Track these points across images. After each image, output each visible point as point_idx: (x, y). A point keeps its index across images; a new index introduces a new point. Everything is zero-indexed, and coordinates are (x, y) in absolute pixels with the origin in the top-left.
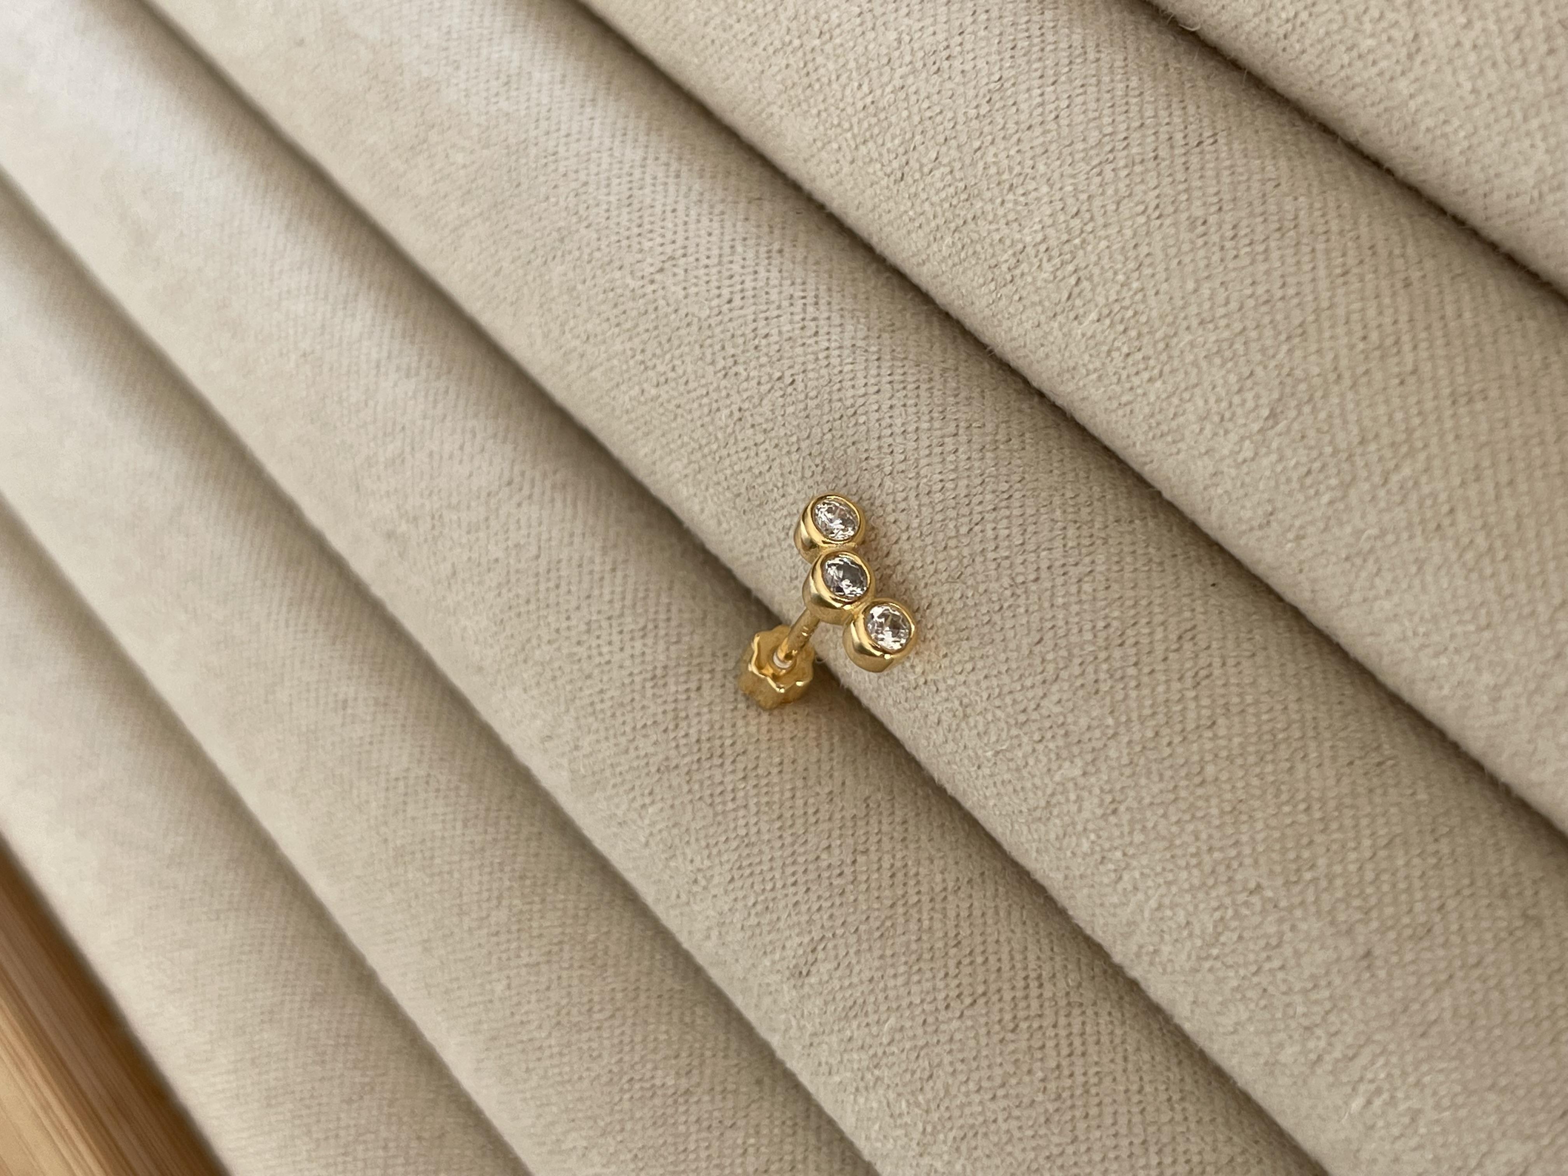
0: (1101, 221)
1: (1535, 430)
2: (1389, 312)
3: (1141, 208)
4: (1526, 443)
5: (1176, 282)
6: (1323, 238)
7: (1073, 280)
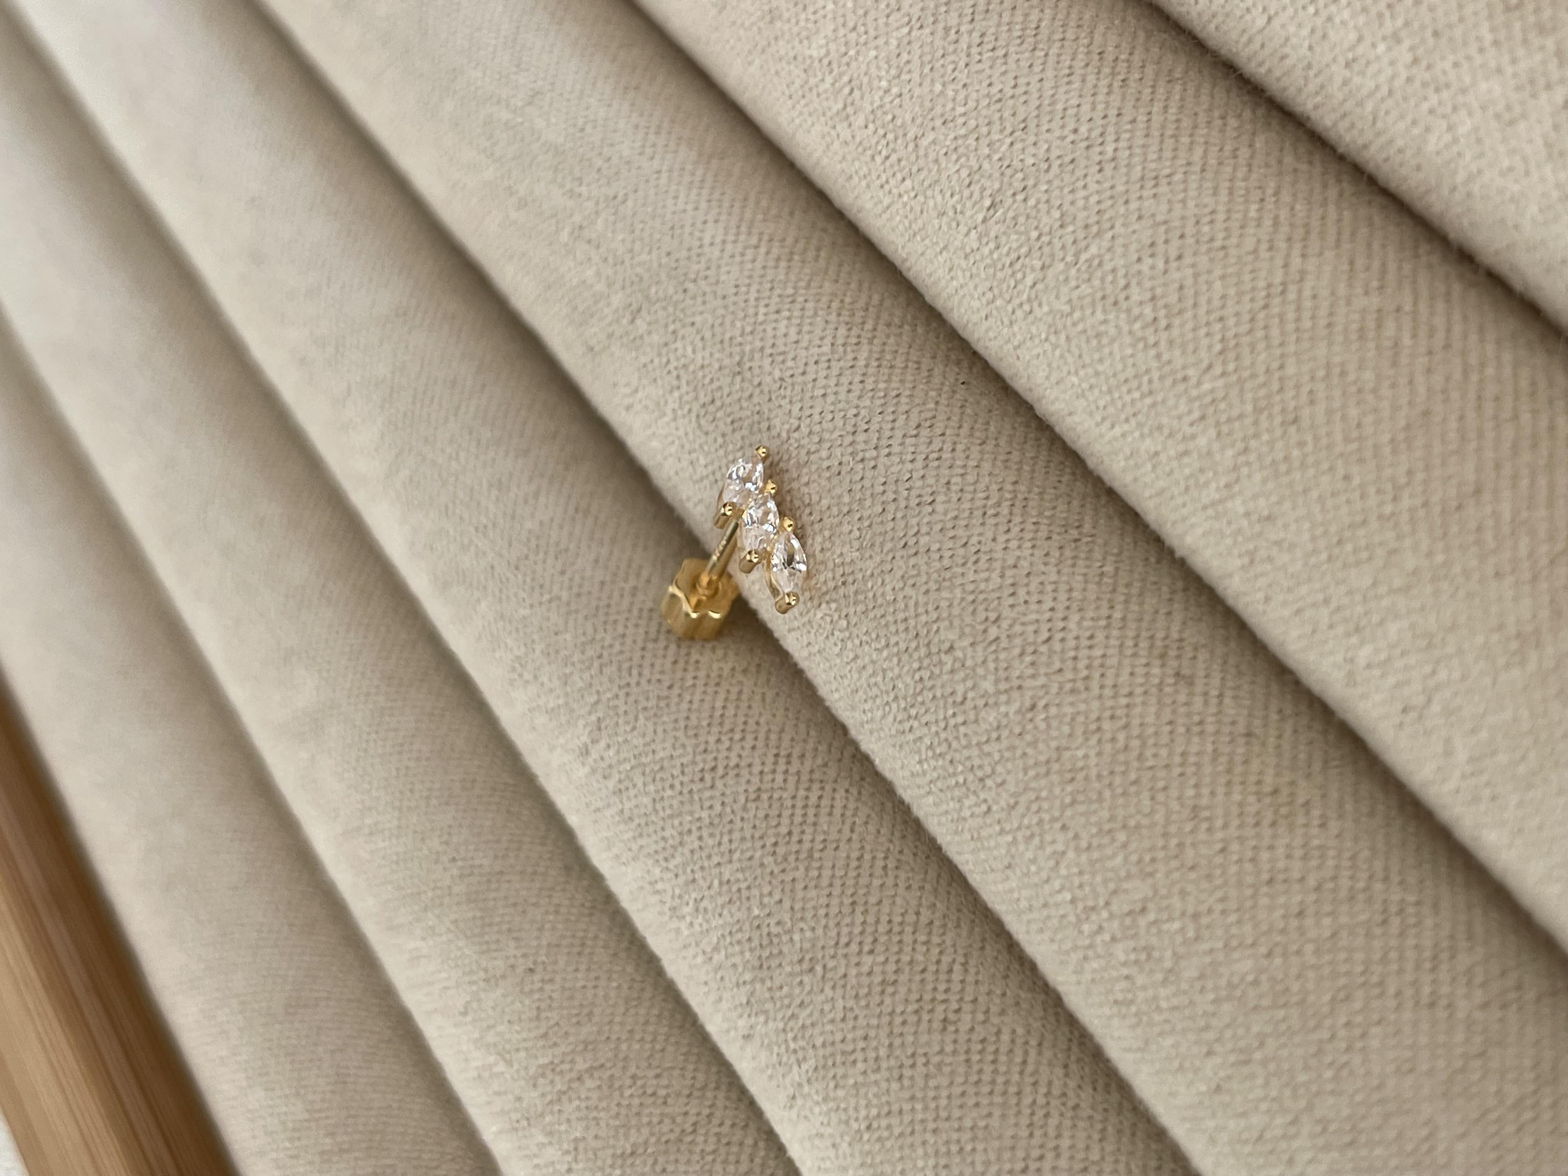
0: (872, 33)
1: (1207, 210)
2: (1100, 107)
3: (906, 19)
4: (1197, 223)
5: (926, 88)
6: (1058, 44)
7: (847, 90)
